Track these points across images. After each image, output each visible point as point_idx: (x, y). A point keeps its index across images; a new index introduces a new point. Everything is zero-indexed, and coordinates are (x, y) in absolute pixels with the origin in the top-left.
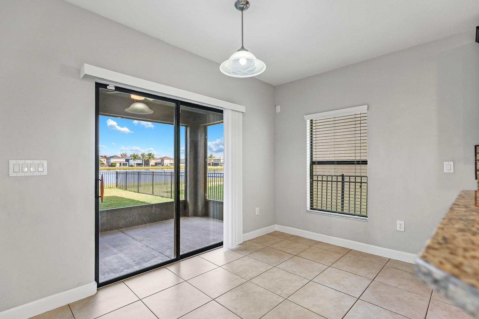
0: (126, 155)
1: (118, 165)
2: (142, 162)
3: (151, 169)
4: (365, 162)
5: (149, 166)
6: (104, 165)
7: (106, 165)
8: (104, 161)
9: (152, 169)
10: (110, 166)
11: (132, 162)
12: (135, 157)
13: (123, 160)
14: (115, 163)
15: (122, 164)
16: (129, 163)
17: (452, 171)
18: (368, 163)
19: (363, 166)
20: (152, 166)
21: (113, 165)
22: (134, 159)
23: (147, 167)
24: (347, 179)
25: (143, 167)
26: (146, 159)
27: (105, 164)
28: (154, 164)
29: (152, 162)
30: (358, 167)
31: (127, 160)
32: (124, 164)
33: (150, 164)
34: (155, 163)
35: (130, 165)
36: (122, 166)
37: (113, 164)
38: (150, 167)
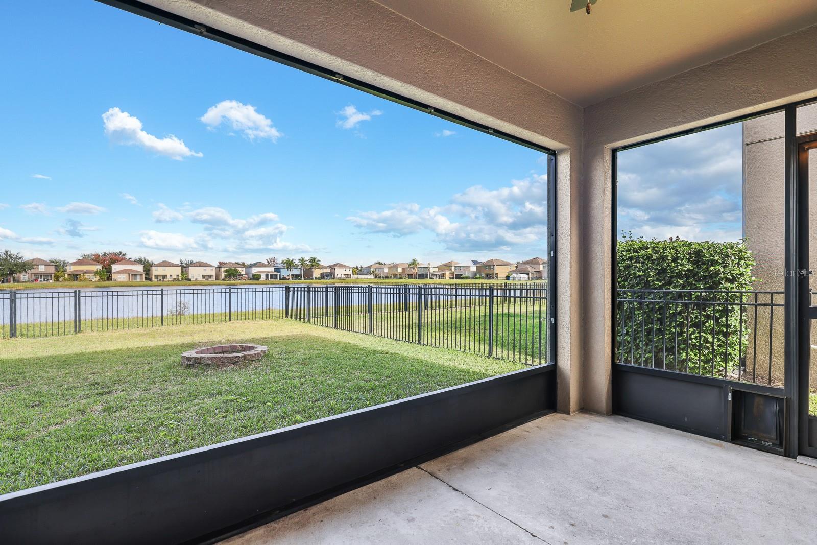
0: (274, 261)
1: (263, 277)
2: (301, 273)
3: (315, 283)
5: (312, 279)
6: (242, 278)
7: (245, 278)
8: (242, 270)
9: (317, 283)
10: (251, 280)
11: (284, 273)
12: (289, 264)
13: (271, 270)
14: (258, 275)
15: (269, 275)
16: (280, 275)
20: (316, 278)
21: (256, 277)
22: (288, 268)
23: (309, 281)
25: (303, 280)
26: (307, 268)
27: (244, 276)
28: (320, 276)
29: (317, 273)
31: (277, 270)
32: (272, 276)
33: (314, 276)
34: (321, 274)
35: (282, 277)
36: (269, 279)
37: (255, 275)
38: (314, 281)
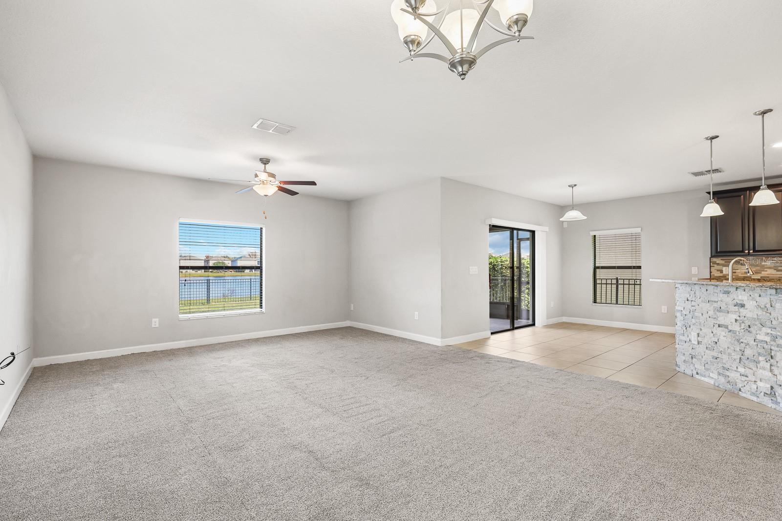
4: (639, 267)
17: (697, 273)
18: (642, 267)
19: (638, 270)
24: (620, 282)
30: (634, 270)
